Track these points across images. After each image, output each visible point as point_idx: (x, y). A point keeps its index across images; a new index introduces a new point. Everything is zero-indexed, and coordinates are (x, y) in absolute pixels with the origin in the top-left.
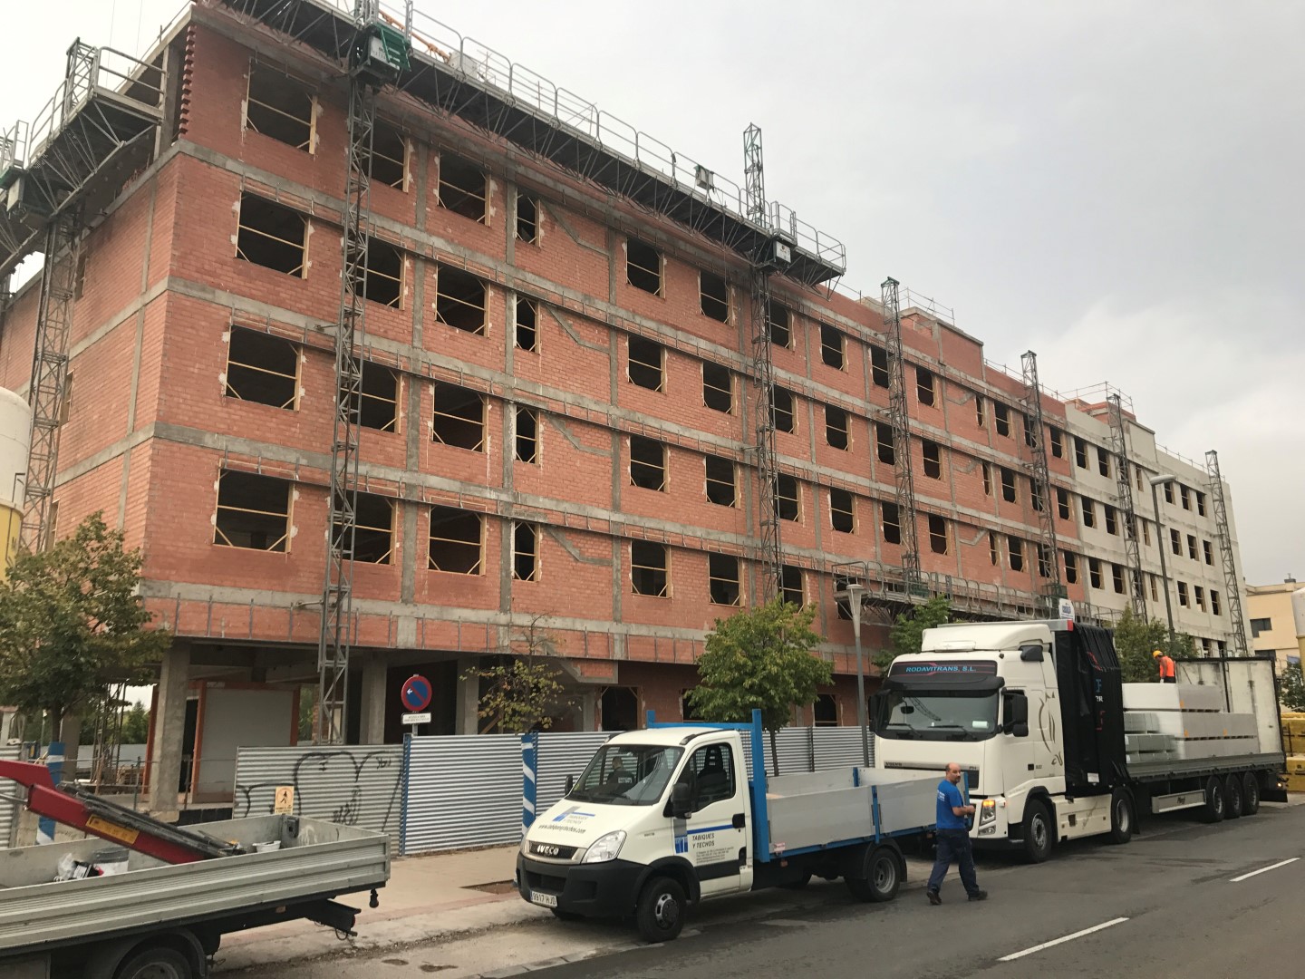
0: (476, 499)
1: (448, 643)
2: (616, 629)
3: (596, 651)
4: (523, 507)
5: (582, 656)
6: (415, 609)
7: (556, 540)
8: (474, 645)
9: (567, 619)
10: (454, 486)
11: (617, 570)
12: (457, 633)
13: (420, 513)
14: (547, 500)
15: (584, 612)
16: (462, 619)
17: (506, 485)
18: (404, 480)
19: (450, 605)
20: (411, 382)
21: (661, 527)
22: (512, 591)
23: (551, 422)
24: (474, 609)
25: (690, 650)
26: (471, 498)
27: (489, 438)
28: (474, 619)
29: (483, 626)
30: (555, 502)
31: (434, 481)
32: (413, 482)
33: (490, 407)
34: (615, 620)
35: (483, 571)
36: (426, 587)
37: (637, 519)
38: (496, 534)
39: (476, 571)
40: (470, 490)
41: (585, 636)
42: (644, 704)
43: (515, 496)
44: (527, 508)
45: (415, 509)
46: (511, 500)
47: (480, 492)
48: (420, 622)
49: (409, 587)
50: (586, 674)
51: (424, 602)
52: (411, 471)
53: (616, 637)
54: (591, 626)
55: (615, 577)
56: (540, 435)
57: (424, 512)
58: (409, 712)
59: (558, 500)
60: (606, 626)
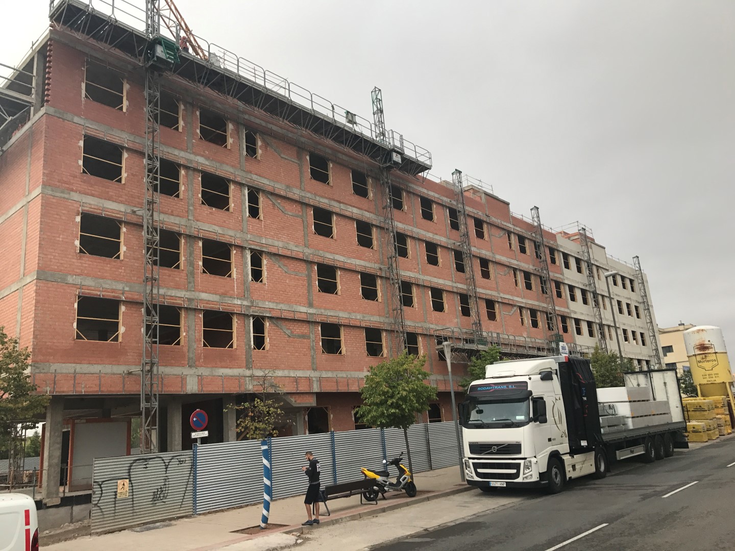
0: (229, 305)
1: (217, 389)
2: (313, 374)
3: (303, 388)
4: (257, 308)
5: (295, 392)
6: (196, 370)
7: (277, 326)
8: (232, 389)
9: (285, 371)
10: (215, 298)
11: (313, 341)
12: (221, 383)
13: (197, 315)
14: (270, 303)
15: (295, 366)
16: (224, 374)
17: (246, 296)
18: (186, 296)
19: (216, 367)
20: (188, 240)
21: (336, 315)
22: (253, 356)
23: (271, 259)
24: (230, 368)
25: (357, 383)
26: (226, 304)
27: (235, 270)
28: (231, 374)
29: (236, 378)
30: (275, 304)
31: (204, 296)
32: (192, 297)
33: (235, 252)
34: (313, 370)
35: (235, 346)
36: (202, 357)
37: (323, 311)
38: (241, 324)
39: (231, 346)
40: (225, 300)
41: (296, 380)
42: (332, 416)
43: (252, 302)
44: (259, 308)
45: (193, 313)
46: (249, 304)
47: (231, 301)
48: (200, 378)
49: (192, 358)
50: (298, 402)
51: (201, 366)
52: (190, 291)
53: (314, 379)
54: (299, 374)
55: (312, 345)
56: (265, 266)
57: (199, 314)
58: (195, 431)
59: (276, 303)
60: (308, 373)
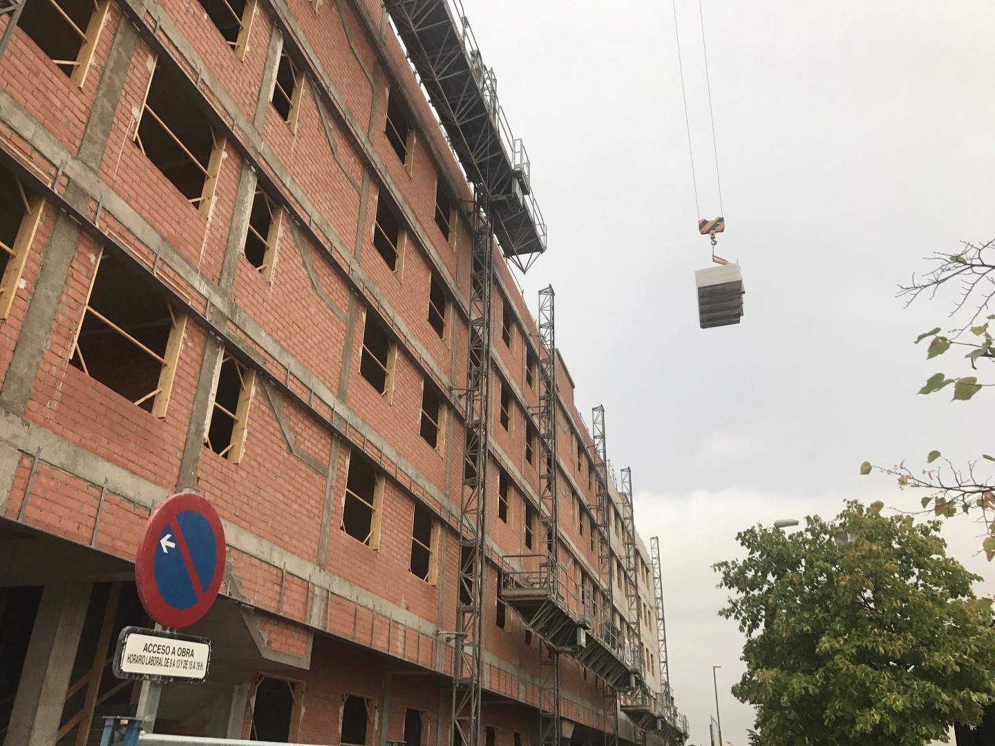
0: (178, 279)
1: (72, 527)
2: (319, 578)
3: (290, 610)
4: (239, 332)
5: (272, 611)
6: (22, 431)
7: (271, 408)
9: (265, 543)
10: (152, 239)
11: (332, 487)
12: (93, 512)
13: (82, 248)
14: (269, 339)
15: (286, 538)
16: (110, 485)
17: (223, 283)
18: (68, 171)
19: (93, 451)
20: (122, 26)
21: (379, 445)
22: (200, 464)
23: (292, 232)
24: (134, 473)
25: (386, 633)
26: (172, 274)
27: (214, 199)
28: (130, 493)
29: (141, 511)
30: (278, 348)
31: (119, 206)
32: (84, 184)
33: (224, 155)
34: (319, 565)
35: (161, 409)
36: (58, 395)
37: (360, 422)
38: (194, 355)
39: (148, 406)
40: (172, 259)
41: (283, 578)
42: (303, 710)
43: (234, 308)
44: (243, 336)
45: (74, 234)
46: (226, 311)
47: (187, 272)
48: (27, 463)
49: (22, 380)
50: (275, 645)
51: (44, 425)
52: (84, 163)
53: (317, 591)
54: (291, 563)
55: (327, 496)
56: (278, 241)
57: (90, 250)
59: (282, 347)
60: (306, 570)
